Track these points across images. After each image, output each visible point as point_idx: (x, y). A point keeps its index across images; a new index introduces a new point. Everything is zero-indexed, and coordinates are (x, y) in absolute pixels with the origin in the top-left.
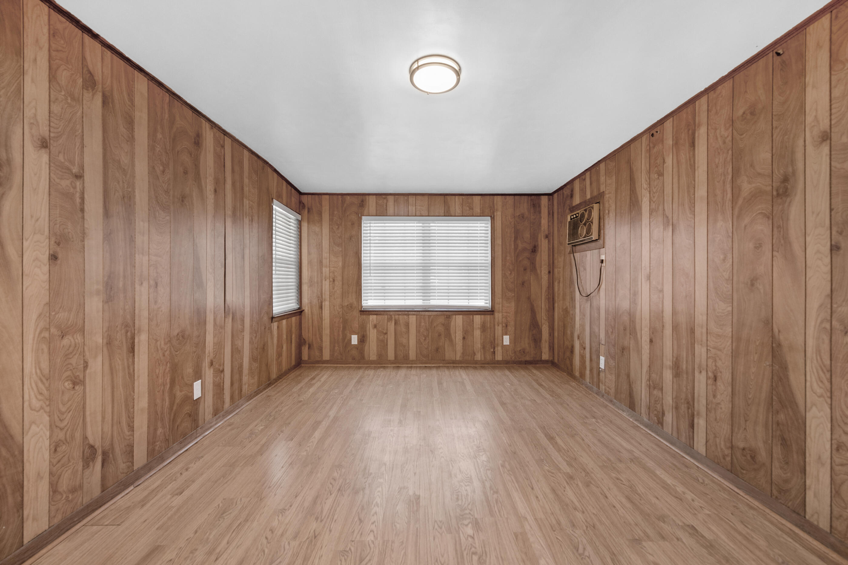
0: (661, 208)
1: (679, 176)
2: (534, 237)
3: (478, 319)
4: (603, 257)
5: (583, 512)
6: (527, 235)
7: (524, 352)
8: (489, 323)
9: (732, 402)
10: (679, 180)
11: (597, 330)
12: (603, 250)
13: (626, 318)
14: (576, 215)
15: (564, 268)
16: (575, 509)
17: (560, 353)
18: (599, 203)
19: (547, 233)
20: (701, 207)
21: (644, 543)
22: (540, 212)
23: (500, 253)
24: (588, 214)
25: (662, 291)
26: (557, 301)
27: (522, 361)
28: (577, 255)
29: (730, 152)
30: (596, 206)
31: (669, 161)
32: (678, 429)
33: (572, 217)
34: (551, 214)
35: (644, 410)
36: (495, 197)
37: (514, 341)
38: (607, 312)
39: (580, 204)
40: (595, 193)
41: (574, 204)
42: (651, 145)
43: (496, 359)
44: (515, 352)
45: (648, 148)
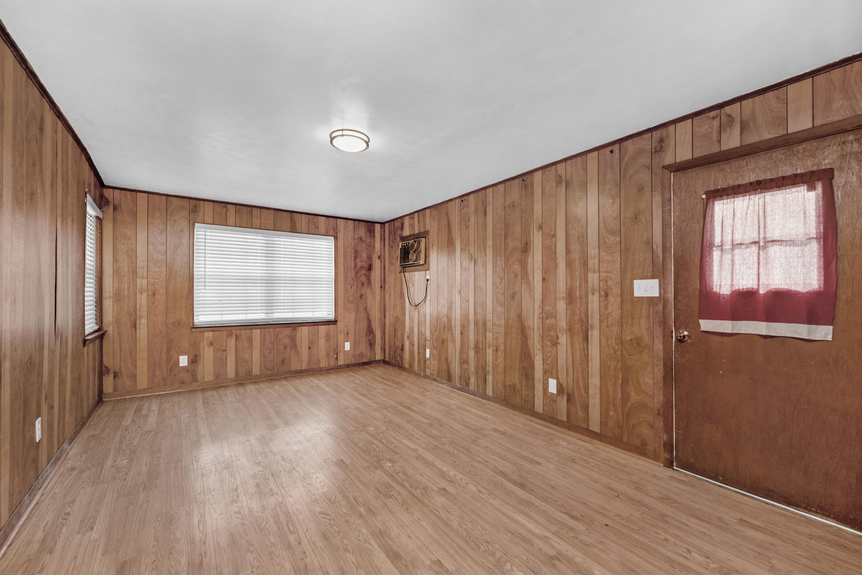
0: (467, 248)
1: (478, 231)
2: (370, 257)
3: (322, 329)
4: (428, 277)
5: (445, 438)
6: (364, 255)
7: (362, 355)
8: (332, 332)
9: (505, 361)
10: (478, 233)
11: (423, 330)
12: (428, 272)
13: (445, 320)
14: (406, 243)
15: (394, 283)
16: (441, 437)
17: (391, 352)
18: (425, 237)
19: (379, 254)
20: (490, 252)
21: (478, 441)
22: (374, 237)
23: (342, 270)
24: (417, 245)
25: (468, 301)
26: (388, 310)
27: (360, 363)
28: (407, 274)
29: (504, 224)
30: (423, 240)
31: (472, 219)
32: (478, 385)
33: (403, 245)
34: (383, 239)
35: (457, 380)
36: (338, 220)
37: (353, 346)
38: (431, 316)
39: (410, 235)
40: (422, 230)
41: (404, 235)
42: (462, 207)
43: (339, 364)
44: (355, 356)
45: (460, 208)
